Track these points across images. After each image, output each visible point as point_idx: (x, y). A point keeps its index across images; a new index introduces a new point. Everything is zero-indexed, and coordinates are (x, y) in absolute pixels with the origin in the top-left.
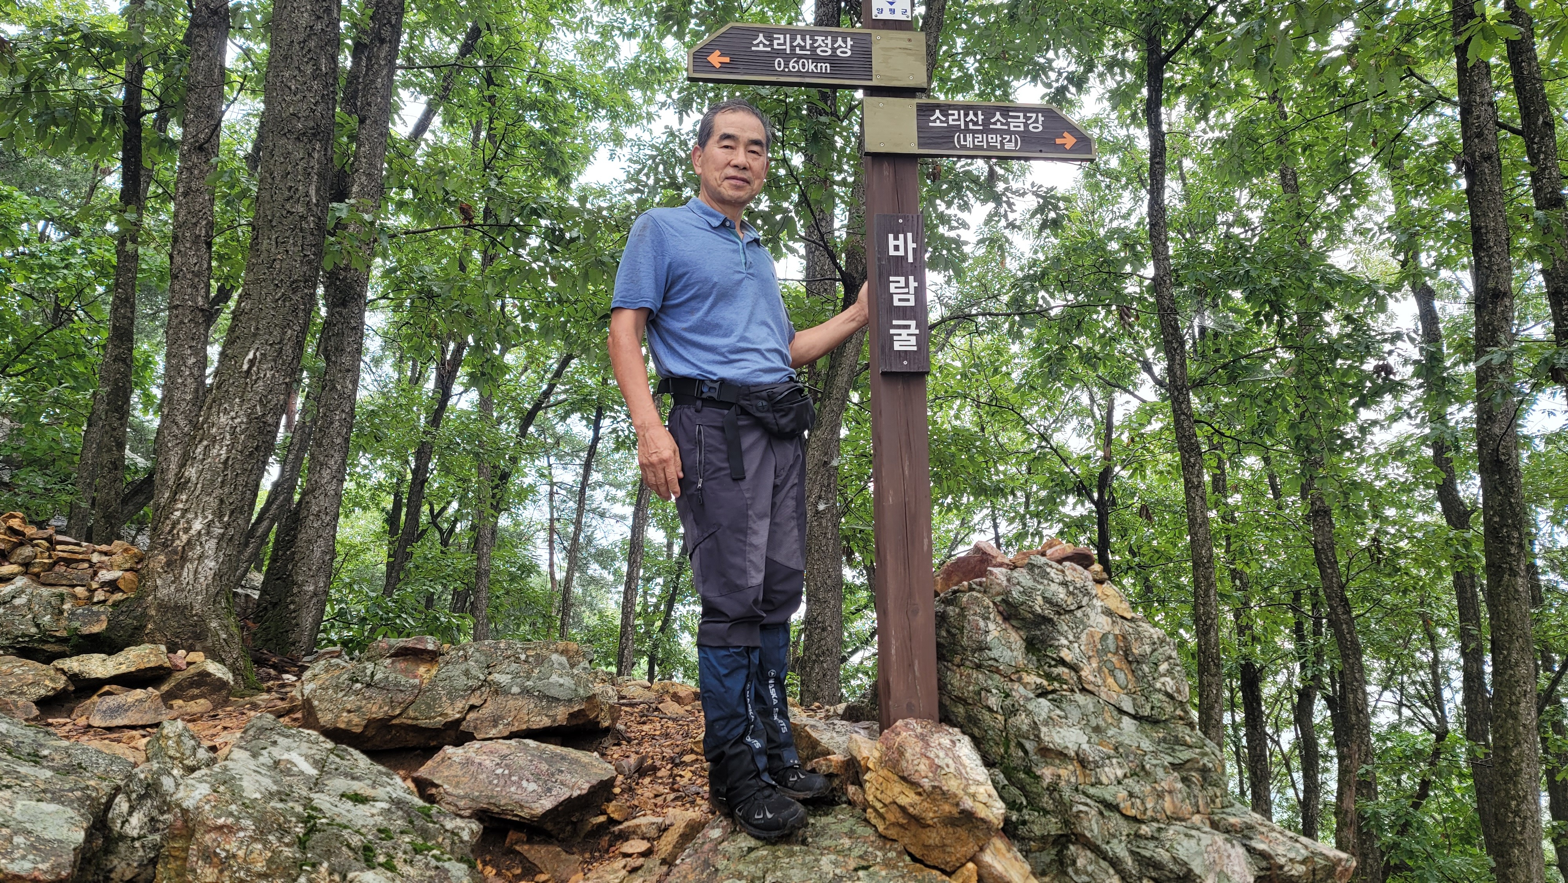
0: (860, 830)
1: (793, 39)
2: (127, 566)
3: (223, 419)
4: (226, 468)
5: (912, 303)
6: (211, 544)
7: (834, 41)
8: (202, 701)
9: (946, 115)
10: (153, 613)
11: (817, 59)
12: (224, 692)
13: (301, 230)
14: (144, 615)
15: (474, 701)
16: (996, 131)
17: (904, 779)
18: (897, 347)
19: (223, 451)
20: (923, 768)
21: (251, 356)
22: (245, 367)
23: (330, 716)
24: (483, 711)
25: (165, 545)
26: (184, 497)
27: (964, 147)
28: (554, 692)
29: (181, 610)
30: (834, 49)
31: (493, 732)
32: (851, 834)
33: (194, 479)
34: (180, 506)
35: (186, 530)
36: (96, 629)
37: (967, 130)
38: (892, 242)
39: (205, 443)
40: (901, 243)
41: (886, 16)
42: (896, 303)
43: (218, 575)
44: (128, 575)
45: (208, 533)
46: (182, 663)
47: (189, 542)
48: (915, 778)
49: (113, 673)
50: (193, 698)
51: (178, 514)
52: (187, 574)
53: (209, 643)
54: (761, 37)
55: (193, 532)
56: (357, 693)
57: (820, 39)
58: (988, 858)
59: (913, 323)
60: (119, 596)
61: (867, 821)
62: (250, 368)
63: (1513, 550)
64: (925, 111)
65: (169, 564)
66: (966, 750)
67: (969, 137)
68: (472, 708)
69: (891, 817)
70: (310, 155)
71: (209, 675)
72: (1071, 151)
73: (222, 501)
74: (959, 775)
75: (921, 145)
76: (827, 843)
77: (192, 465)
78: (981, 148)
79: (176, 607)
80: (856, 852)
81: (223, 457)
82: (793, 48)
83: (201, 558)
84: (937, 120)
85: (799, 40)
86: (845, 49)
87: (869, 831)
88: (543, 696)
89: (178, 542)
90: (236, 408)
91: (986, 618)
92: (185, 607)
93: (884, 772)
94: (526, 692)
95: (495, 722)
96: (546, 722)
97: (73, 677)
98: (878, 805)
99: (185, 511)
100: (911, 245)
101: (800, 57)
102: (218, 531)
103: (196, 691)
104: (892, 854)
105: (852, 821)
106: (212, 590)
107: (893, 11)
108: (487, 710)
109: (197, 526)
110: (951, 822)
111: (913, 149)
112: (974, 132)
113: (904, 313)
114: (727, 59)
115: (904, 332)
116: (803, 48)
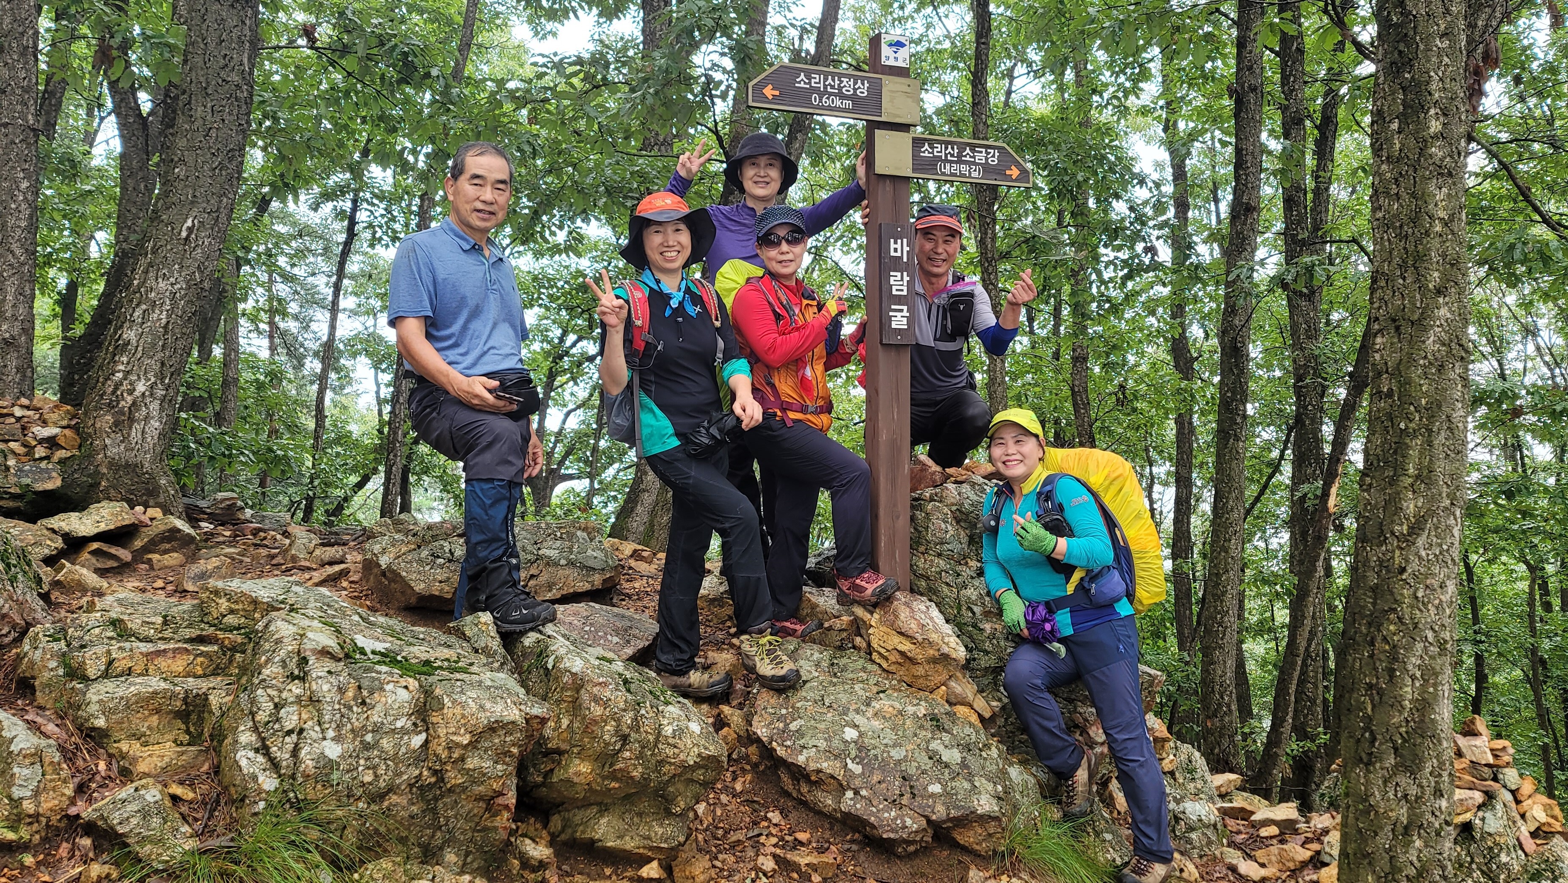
0: (870, 667)
1: (826, 79)
2: (65, 423)
3: (162, 285)
4: (166, 333)
5: (905, 293)
6: (155, 406)
7: (855, 83)
8: (175, 555)
9: (932, 148)
10: (105, 471)
11: (843, 97)
12: (193, 547)
13: (236, 99)
14: (97, 472)
15: (533, 571)
16: (966, 162)
17: (901, 633)
18: (894, 326)
19: (164, 316)
20: (914, 626)
21: (189, 223)
22: (184, 234)
23: (422, 586)
24: (540, 579)
25: (110, 406)
26: (125, 359)
27: (944, 174)
28: (590, 563)
29: (132, 468)
30: (855, 90)
31: (549, 596)
32: (864, 669)
33: (134, 342)
34: (122, 367)
35: (131, 392)
36: (50, 486)
37: (946, 161)
38: (893, 246)
39: (144, 307)
40: (899, 246)
41: (891, 62)
42: (894, 292)
43: (162, 435)
44: (67, 432)
45: (152, 395)
46: (145, 519)
47: (134, 403)
48: (910, 633)
49: (96, 531)
50: (166, 552)
51: (120, 375)
52: (135, 433)
53: (161, 499)
54: (802, 76)
55: (137, 393)
56: (441, 566)
57: (845, 80)
58: (952, 684)
59: (905, 308)
60: (61, 454)
61: (873, 662)
62: (188, 236)
63: (1239, 420)
64: (918, 142)
65: (116, 424)
66: (935, 612)
67: (948, 166)
68: (532, 576)
69: (892, 658)
70: (243, 22)
71: (179, 531)
72: (1016, 180)
73: (163, 364)
74: (936, 631)
75: (914, 170)
76: (851, 676)
77: (131, 328)
78: (955, 175)
79: (127, 465)
80: (872, 681)
81: (164, 321)
82: (825, 86)
83: (147, 418)
84: (926, 151)
85: (830, 81)
86: (863, 90)
87: (876, 667)
88: (584, 567)
89: (123, 403)
90: (176, 275)
91: (945, 522)
92: (136, 465)
93: (885, 629)
94: (571, 563)
95: (550, 587)
96: (587, 587)
97: (67, 537)
98: (883, 651)
99: (127, 373)
100: (906, 249)
101: (831, 94)
102: (160, 393)
103: (168, 546)
104: (894, 682)
105: (862, 661)
106: (158, 449)
107: (896, 59)
108: (543, 578)
109: (141, 387)
110: (933, 661)
111: (909, 173)
112: (951, 162)
113: (899, 300)
114: (777, 93)
115: (899, 314)
116: (833, 87)
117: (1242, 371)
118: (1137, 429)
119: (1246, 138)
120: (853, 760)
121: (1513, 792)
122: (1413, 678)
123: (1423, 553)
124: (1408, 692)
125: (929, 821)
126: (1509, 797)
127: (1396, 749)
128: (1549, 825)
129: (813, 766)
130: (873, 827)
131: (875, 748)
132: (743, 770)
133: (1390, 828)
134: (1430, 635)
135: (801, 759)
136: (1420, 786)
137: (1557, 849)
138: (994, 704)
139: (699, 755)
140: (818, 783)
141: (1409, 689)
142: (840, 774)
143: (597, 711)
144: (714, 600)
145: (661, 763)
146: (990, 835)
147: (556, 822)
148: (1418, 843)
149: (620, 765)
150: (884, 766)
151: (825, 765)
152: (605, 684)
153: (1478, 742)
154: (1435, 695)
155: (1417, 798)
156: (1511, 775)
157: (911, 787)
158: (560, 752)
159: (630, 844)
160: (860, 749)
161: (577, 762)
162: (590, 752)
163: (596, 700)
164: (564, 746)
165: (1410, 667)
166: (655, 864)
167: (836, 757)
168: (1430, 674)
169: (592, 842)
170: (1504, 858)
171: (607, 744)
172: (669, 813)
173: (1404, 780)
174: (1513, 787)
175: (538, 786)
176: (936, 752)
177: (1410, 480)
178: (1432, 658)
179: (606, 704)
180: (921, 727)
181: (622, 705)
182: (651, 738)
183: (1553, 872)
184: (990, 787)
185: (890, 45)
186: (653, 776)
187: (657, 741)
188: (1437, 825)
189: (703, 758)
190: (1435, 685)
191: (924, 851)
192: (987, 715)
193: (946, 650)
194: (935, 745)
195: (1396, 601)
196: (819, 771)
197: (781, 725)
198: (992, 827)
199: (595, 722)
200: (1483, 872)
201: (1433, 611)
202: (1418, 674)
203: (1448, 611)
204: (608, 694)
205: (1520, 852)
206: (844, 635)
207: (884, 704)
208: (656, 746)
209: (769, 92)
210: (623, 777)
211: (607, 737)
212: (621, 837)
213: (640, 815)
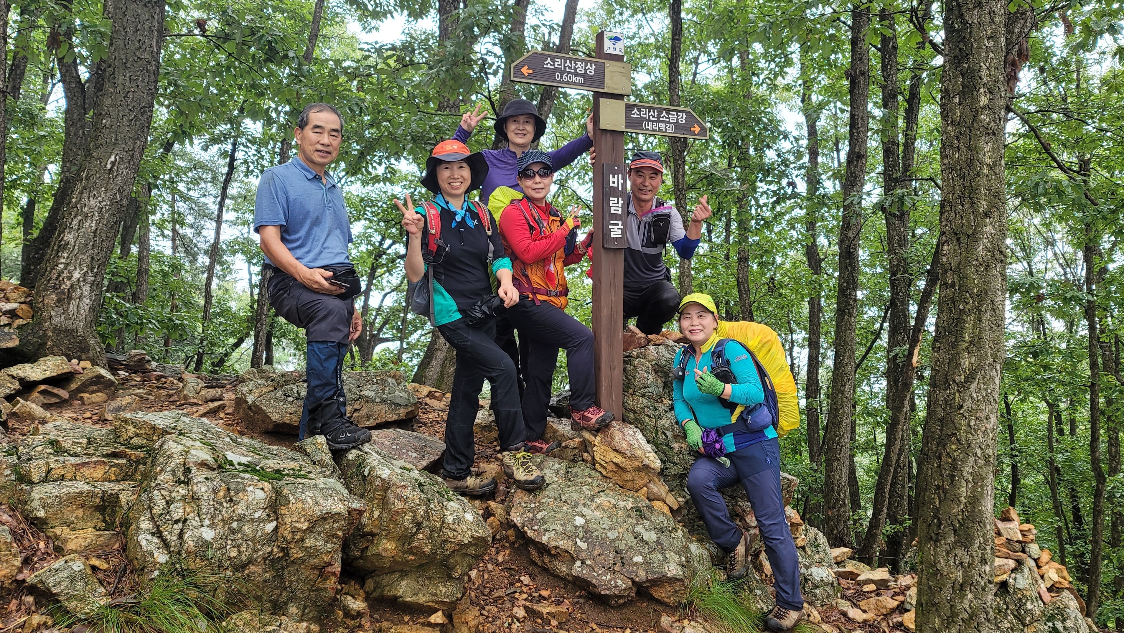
0: (593, 474)
1: (565, 63)
2: (22, 300)
3: (93, 202)
4: (95, 236)
5: (620, 212)
6: (87, 288)
7: (586, 65)
8: (100, 394)
9: (640, 111)
10: (51, 334)
11: (577, 75)
12: (113, 388)
13: (147, 71)
14: (45, 335)
15: (356, 406)
16: (663, 122)
17: (616, 451)
18: (612, 235)
19: (93, 224)
20: (625, 445)
21: (112, 158)
22: (109, 166)
23: (278, 416)
24: (361, 412)
25: (55, 288)
26: (65, 255)
27: (647, 130)
28: (398, 401)
29: (70, 332)
30: (586, 70)
31: (368, 424)
32: (589, 476)
33: (72, 242)
34: (63, 261)
35: (70, 278)
36: (11, 344)
37: (649, 120)
38: (612, 179)
39: (80, 218)
40: (616, 180)
41: (611, 51)
42: (613, 212)
43: (92, 309)
44: (24, 306)
45: (84, 280)
46: (79, 368)
47: (72, 286)
48: (622, 450)
49: (44, 377)
50: (93, 392)
51: (62, 266)
52: (72, 308)
53: (91, 355)
54: (549, 60)
55: (74, 279)
56: (291, 403)
57: (579, 63)
58: (651, 486)
59: (620, 223)
60: (19, 322)
61: (596, 470)
62: (112, 168)
64: (629, 107)
65: (59, 301)
66: (640, 436)
67: (650, 124)
68: (356, 410)
69: (609, 468)
70: (153, 17)
71: (103, 377)
72: (698, 135)
73: (93, 258)
74: (640, 448)
75: (627, 127)
76: (580, 480)
77: (70, 233)
78: (655, 130)
79: (67, 330)
80: (595, 484)
81: (94, 228)
82: (565, 67)
83: (81, 297)
84: (635, 114)
85: (568, 63)
86: (591, 70)
87: (598, 474)
88: (393, 403)
89: (64, 286)
90: (103, 195)
91: (647, 373)
92: (73, 330)
93: (604, 447)
94: (384, 401)
95: (368, 417)
96: (395, 417)
97: (22, 381)
98: (603, 463)
99: (67, 265)
100: (621, 181)
101: (569, 73)
102: (90, 279)
103: (95, 388)
104: (611, 485)
105: (588, 470)
106: (89, 319)
107: (615, 49)
108: (364, 411)
109: (77, 275)
110: (638, 470)
111: (623, 128)
112: (653, 121)
113: (616, 217)
114: (531, 71)
115: (616, 227)
116: (570, 68)
117: (854, 269)
118: (782, 308)
119: (858, 108)
120: (581, 540)
121: (1036, 560)
122: (967, 481)
123: (975, 395)
124: (964, 491)
125: (634, 582)
126: (1032, 563)
127: (955, 531)
128: (1060, 583)
129: (552, 544)
130: (595, 586)
131: (596, 531)
132: (504, 547)
133: (950, 585)
134: (979, 452)
135: (544, 539)
136: (972, 556)
137: (1066, 600)
138: (680, 499)
139: (472, 536)
140: (556, 556)
141: (964, 489)
142: (572, 550)
143: (399, 505)
144: (485, 427)
145: (445, 542)
146: (676, 592)
147: (370, 584)
148: (970, 596)
149: (415, 544)
150: (602, 544)
151: (561, 543)
152: (405, 487)
153: (1011, 525)
154: (982, 493)
155: (969, 564)
156: (1034, 549)
157: (622, 558)
158: (373, 535)
159: (422, 599)
160: (586, 532)
161: (385, 541)
162: (394, 535)
163: (399, 498)
164: (376, 530)
165: (965, 474)
166: (440, 613)
167: (569, 537)
168: (978, 479)
169: (396, 598)
170: (1029, 606)
171: (406, 529)
172: (450, 578)
173: (960, 552)
174: (1036, 557)
175: (357, 558)
176: (639, 534)
177: (966, 345)
178: (980, 467)
179: (406, 501)
180: (629, 516)
181: (417, 501)
182: (438, 525)
183: (1062, 616)
184: (677, 557)
185: (611, 39)
186: (439, 551)
187: (442, 527)
188: (983, 583)
189: (475, 539)
190: (982, 487)
191: (630, 603)
192: (675, 507)
193: (646, 462)
194: (639, 529)
195: (956, 428)
196: (557, 547)
197: (531, 515)
198: (678, 586)
199: (397, 513)
200: (1015, 616)
201: (981, 435)
202: (971, 479)
203: (991, 435)
204: (407, 494)
205: (1040, 602)
206: (576, 451)
207: (604, 500)
208: (441, 530)
209: (525, 70)
210: (418, 552)
211: (406, 524)
212: (416, 594)
213: (430, 578)
